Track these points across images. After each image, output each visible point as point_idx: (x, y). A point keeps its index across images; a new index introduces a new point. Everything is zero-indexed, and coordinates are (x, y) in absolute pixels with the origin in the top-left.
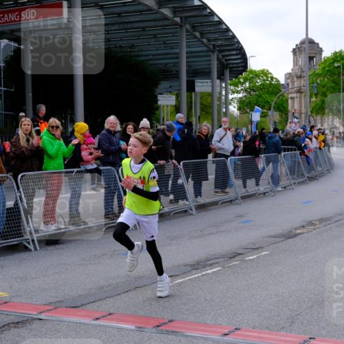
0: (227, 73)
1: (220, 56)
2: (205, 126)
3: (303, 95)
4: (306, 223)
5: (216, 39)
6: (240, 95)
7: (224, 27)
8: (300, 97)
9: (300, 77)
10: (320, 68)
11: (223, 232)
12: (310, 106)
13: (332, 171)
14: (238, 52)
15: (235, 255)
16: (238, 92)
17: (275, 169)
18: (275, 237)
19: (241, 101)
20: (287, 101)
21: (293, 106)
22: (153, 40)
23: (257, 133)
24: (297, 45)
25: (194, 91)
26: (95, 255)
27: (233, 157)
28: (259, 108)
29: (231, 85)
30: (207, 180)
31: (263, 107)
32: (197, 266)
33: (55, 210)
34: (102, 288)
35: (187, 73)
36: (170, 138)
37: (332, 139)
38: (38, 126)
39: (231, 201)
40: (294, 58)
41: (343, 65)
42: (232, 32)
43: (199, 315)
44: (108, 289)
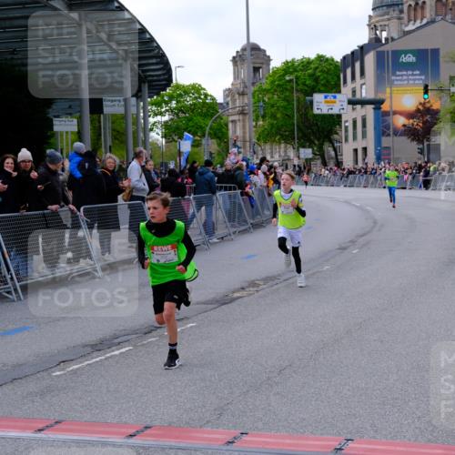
0: (145, 88)
3: (248, 116)
4: (246, 284)
8: (244, 121)
9: (242, 94)
10: (268, 81)
12: (256, 132)
14: (159, 60)
15: (151, 330)
16: (161, 114)
17: (209, 214)
19: (166, 125)
20: (227, 125)
21: (235, 132)
24: (238, 52)
25: (102, 112)
28: (189, 135)
29: (152, 105)
31: (194, 134)
32: (100, 346)
40: (234, 70)
41: (297, 78)
42: (150, 34)
43: (98, 411)
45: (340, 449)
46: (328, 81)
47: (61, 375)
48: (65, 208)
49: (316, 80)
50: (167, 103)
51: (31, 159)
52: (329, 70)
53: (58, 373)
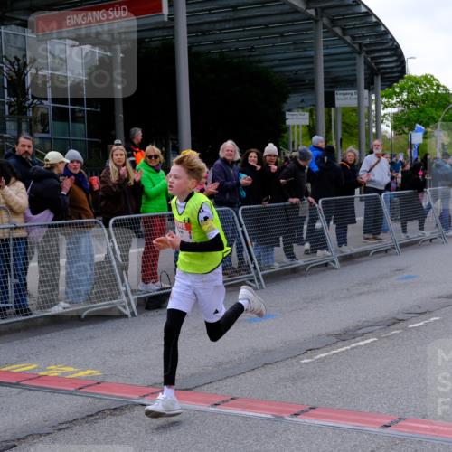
0: (378, 81)
1: (369, 59)
2: (350, 152)
5: (363, 37)
6: (395, 110)
7: (374, 20)
14: (393, 52)
15: (394, 322)
16: (392, 106)
18: (447, 297)
19: (396, 117)
22: (279, 39)
23: (419, 160)
25: (334, 106)
27: (389, 193)
28: (421, 127)
29: (383, 96)
30: (355, 222)
31: (426, 126)
32: (345, 336)
33: (156, 265)
34: (220, 364)
35: (325, 83)
36: (304, 168)
38: (133, 156)
39: (386, 251)
42: (385, 27)
43: (349, 400)
44: (228, 366)
47: (310, 362)
53: (306, 361)
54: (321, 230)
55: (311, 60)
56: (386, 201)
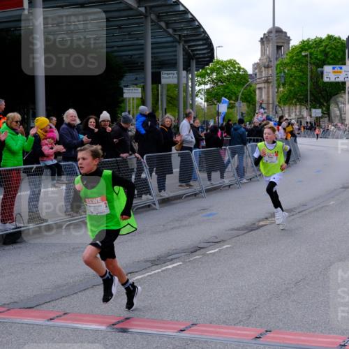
0: (193, 64)
1: (186, 47)
2: (168, 119)
3: (271, 84)
4: (269, 215)
5: (182, 29)
6: (208, 87)
7: (190, 16)
8: (268, 88)
9: (268, 67)
10: (288, 57)
11: (186, 226)
12: (278, 96)
13: (298, 162)
14: (204, 42)
15: (195, 250)
16: (205, 83)
17: (240, 161)
18: (238, 229)
19: (208, 92)
20: (255, 91)
21: (261, 96)
22: (118, 31)
25: (159, 82)
26: (53, 254)
27: (198, 150)
28: (226, 99)
29: (198, 76)
30: (172, 173)
31: (230, 98)
32: (158, 261)
33: (13, 208)
34: (59, 287)
35: (152, 65)
37: (299, 129)
39: (195, 195)
40: (262, 48)
41: (311, 54)
42: (198, 22)
43: (156, 311)
44: (64, 288)
45: (344, 345)
46: (335, 56)
48: (133, 156)
49: (326, 55)
50: (209, 75)
51: (110, 119)
52: (336, 47)
54: (146, 179)
55: (142, 47)
56: (196, 156)
